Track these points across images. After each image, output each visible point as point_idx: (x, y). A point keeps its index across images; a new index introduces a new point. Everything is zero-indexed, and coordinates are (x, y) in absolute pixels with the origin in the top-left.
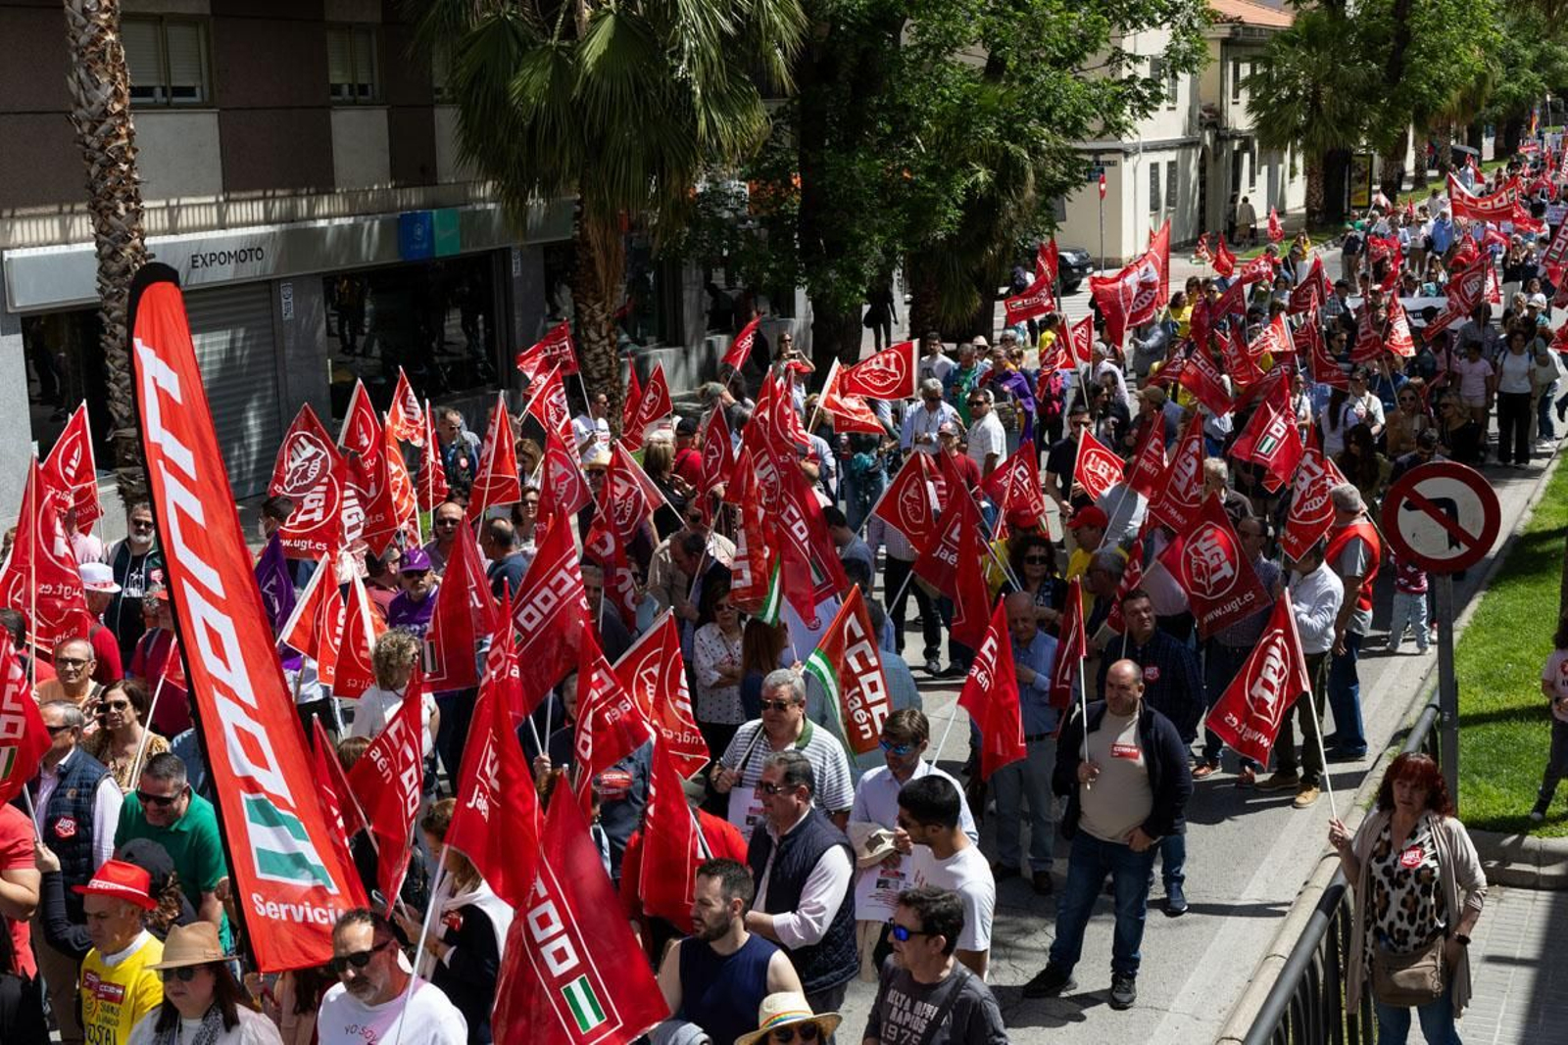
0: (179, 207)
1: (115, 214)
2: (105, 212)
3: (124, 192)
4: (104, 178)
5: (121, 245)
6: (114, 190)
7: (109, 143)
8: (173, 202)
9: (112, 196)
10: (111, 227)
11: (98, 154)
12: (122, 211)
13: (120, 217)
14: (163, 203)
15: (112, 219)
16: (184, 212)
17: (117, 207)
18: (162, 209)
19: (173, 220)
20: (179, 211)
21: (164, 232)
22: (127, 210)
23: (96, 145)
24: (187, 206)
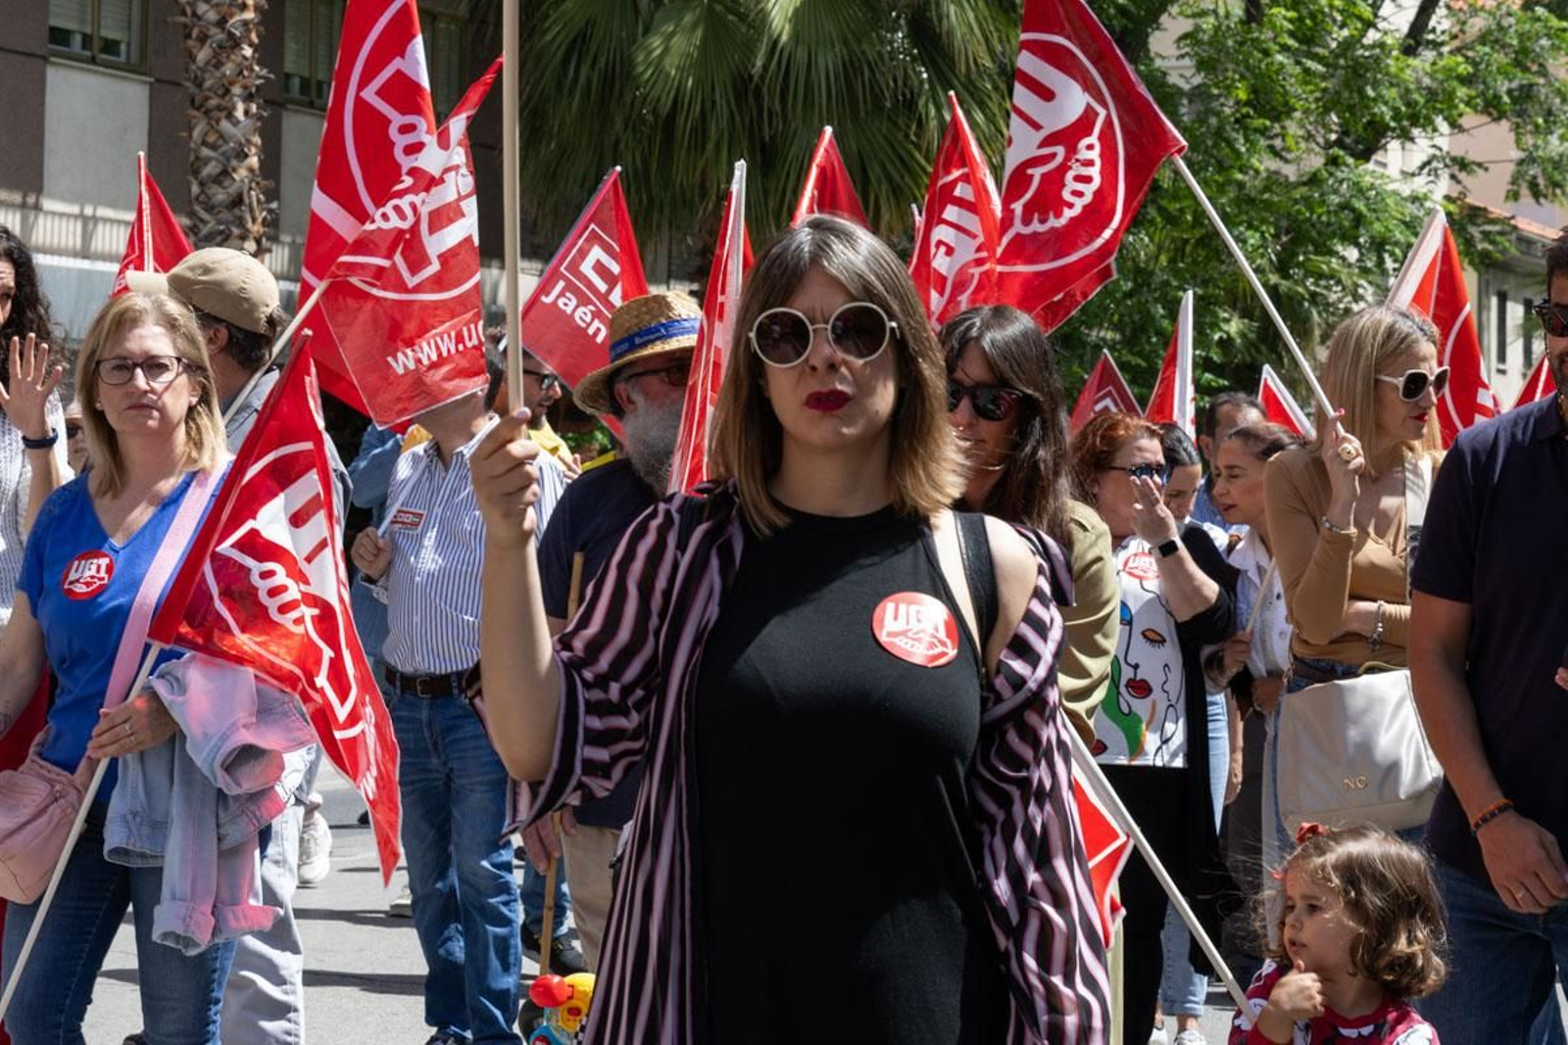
0: (95, 219)
1: (230, 116)
2: (216, 114)
3: (245, 87)
4: (219, 65)
5: (234, 163)
6: (232, 83)
7: (232, 15)
8: (88, 211)
9: (227, 91)
10: (221, 136)
11: (214, 31)
12: (239, 114)
13: (236, 123)
14: (75, 209)
15: (225, 125)
16: (100, 227)
17: (234, 108)
18: (76, 217)
19: (87, 237)
20: (95, 225)
21: (75, 254)
22: (246, 113)
23: (212, 16)
24: (105, 220)
